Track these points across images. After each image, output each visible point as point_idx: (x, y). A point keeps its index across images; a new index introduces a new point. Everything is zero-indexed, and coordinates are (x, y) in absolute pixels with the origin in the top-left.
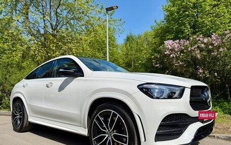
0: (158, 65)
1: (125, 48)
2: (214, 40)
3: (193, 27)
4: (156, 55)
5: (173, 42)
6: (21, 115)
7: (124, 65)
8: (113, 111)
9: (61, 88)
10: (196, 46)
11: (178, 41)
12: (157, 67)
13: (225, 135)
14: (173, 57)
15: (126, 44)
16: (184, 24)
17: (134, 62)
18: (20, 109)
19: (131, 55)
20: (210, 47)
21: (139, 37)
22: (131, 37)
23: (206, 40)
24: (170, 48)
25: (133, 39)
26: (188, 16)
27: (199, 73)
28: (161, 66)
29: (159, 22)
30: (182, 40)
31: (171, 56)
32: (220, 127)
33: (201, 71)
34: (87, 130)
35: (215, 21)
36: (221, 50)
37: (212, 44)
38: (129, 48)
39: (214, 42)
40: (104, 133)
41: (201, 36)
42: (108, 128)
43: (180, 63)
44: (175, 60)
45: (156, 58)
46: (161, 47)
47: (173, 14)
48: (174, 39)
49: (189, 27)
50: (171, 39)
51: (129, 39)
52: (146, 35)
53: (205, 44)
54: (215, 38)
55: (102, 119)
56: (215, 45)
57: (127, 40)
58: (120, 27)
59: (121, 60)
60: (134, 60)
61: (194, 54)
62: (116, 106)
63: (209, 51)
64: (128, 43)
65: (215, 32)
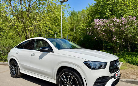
0: (90, 34)
1: (70, 19)
2: (123, 21)
3: (111, 11)
4: (89, 27)
5: (99, 20)
6: (15, 69)
7: (70, 30)
8: (70, 74)
9: (41, 58)
10: (113, 24)
11: (102, 19)
12: (90, 35)
13: (125, 80)
14: (99, 30)
15: (71, 17)
16: (106, 9)
17: (76, 28)
18: (15, 65)
19: (74, 24)
20: (120, 25)
21: (79, 13)
22: (74, 12)
23: (118, 21)
24: (98, 24)
25: (75, 14)
26: (109, 4)
27: (113, 40)
28: (92, 34)
29: (91, 5)
30: (104, 19)
31: (98, 29)
32: (124, 73)
33: (114, 38)
34: (56, 81)
35: (124, 8)
36: (126, 27)
37: (122, 23)
38: (72, 19)
39: (123, 22)
40: (66, 84)
41: (116, 18)
42: (68, 82)
43: (103, 33)
44: (100, 32)
45: (89, 29)
46: (92, 23)
47: (100, 3)
48: (100, 18)
49: (109, 11)
50: (98, 18)
51: (72, 14)
52: (83, 11)
53: (117, 23)
54: (123, 20)
55: (64, 77)
56: (123, 24)
57: (71, 15)
58: (68, 10)
59: (67, 27)
60: (75, 27)
61: (111, 28)
62: (72, 71)
63: (120, 27)
64: (72, 16)
65: (124, 15)
